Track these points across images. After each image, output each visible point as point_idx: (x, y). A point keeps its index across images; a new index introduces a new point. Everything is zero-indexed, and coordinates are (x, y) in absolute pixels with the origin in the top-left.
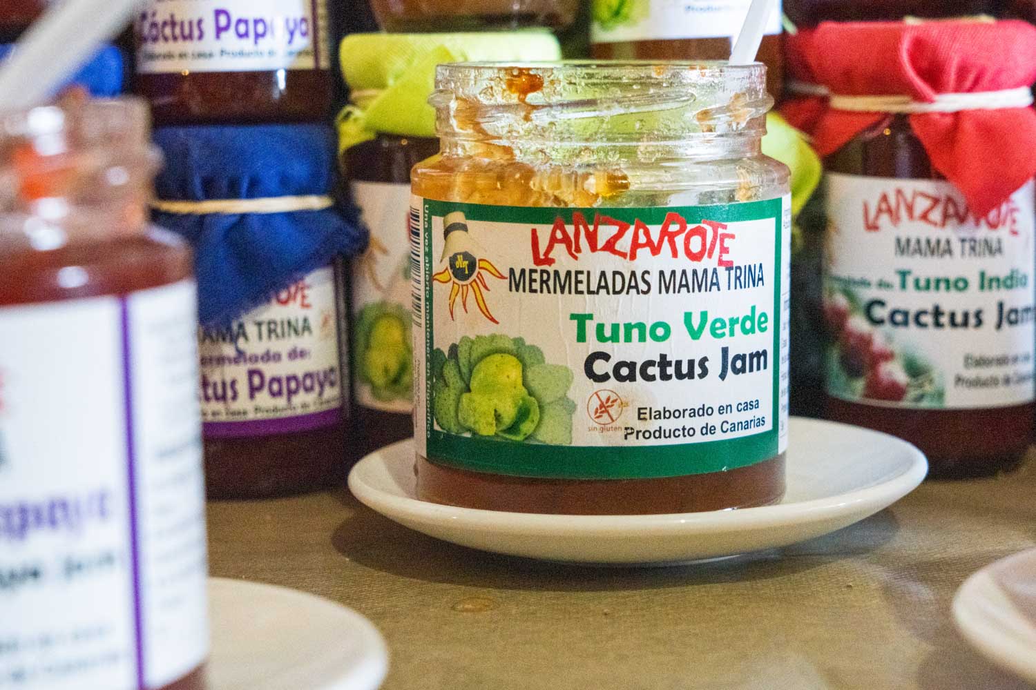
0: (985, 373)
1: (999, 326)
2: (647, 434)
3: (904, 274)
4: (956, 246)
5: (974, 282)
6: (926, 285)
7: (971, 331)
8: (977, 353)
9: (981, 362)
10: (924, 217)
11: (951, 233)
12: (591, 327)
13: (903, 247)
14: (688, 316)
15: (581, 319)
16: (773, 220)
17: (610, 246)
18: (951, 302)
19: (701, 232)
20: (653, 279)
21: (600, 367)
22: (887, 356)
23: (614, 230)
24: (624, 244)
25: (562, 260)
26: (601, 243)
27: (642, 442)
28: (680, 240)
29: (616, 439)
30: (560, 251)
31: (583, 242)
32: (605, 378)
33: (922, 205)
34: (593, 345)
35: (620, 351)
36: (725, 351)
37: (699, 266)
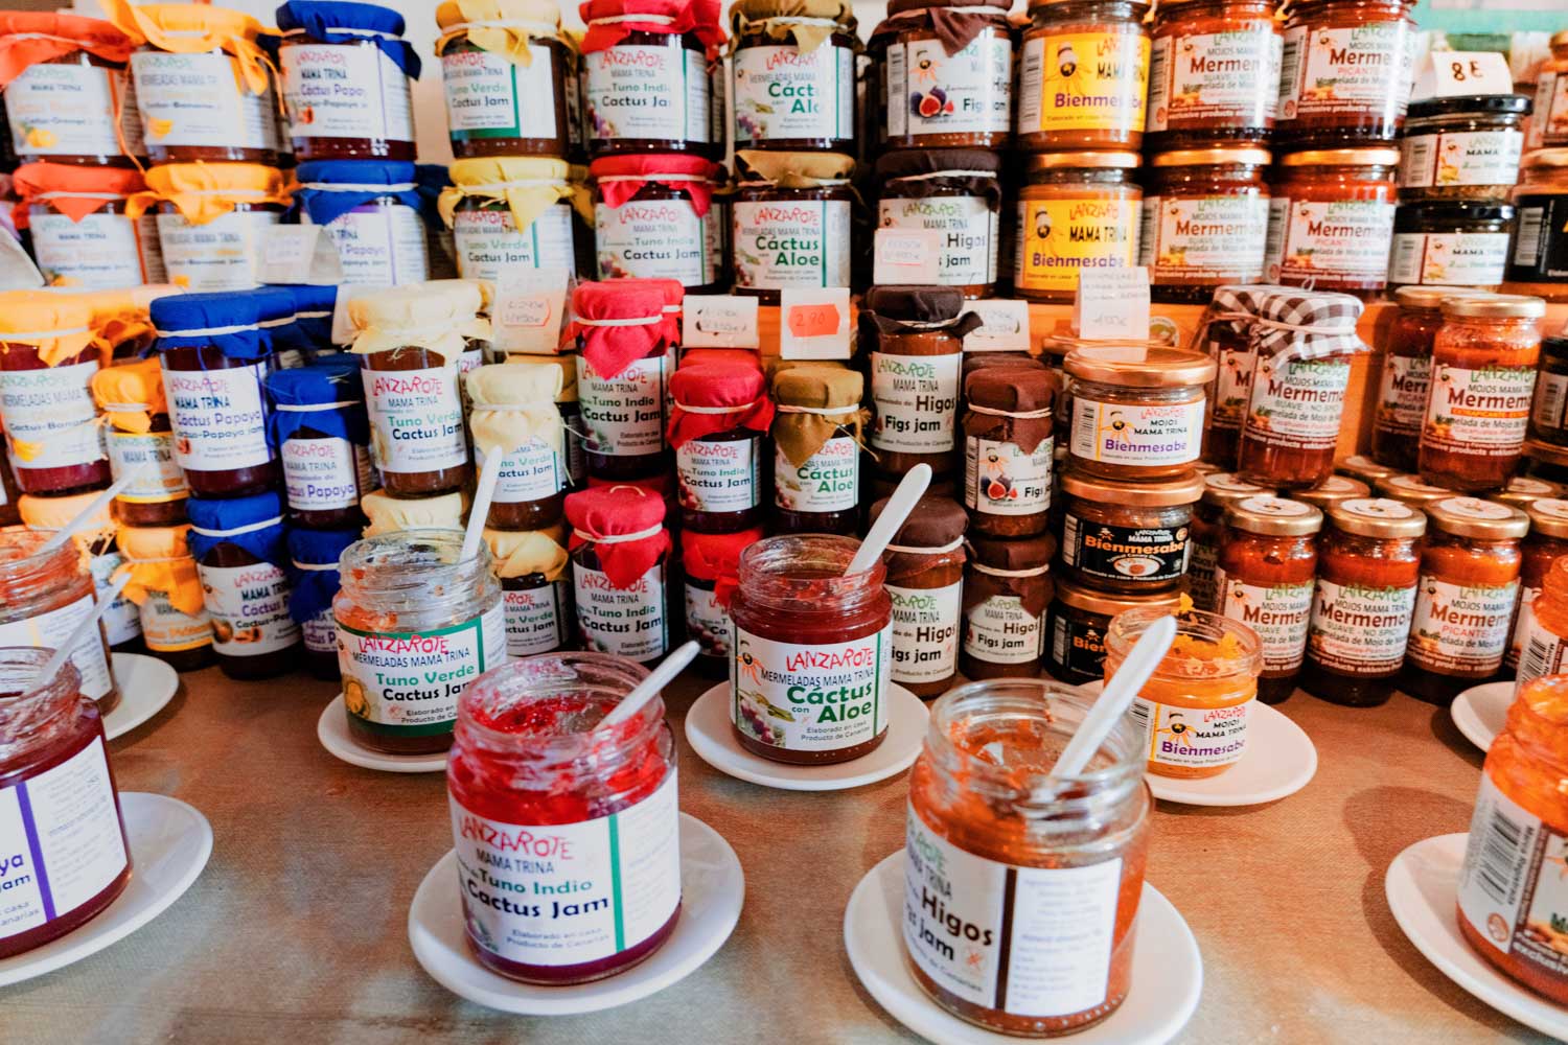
0: (631, 650)
1: (637, 630)
2: (411, 720)
3: (595, 608)
4: (615, 599)
5: (624, 613)
6: (603, 614)
7: (624, 634)
8: (627, 642)
9: (629, 646)
10: (601, 586)
11: (614, 593)
12: (384, 679)
13: (594, 597)
14: (426, 675)
15: (380, 675)
16: (475, 629)
17: (388, 648)
18: (614, 621)
19: (430, 642)
20: (409, 661)
21: (389, 694)
22: (592, 640)
23: (389, 642)
24: (394, 647)
25: (370, 652)
26: (385, 646)
27: (409, 724)
28: (419, 646)
29: (398, 722)
30: (369, 648)
31: (378, 646)
32: (391, 699)
33: (600, 582)
34: (385, 686)
35: (397, 689)
36: (448, 686)
37: (431, 655)
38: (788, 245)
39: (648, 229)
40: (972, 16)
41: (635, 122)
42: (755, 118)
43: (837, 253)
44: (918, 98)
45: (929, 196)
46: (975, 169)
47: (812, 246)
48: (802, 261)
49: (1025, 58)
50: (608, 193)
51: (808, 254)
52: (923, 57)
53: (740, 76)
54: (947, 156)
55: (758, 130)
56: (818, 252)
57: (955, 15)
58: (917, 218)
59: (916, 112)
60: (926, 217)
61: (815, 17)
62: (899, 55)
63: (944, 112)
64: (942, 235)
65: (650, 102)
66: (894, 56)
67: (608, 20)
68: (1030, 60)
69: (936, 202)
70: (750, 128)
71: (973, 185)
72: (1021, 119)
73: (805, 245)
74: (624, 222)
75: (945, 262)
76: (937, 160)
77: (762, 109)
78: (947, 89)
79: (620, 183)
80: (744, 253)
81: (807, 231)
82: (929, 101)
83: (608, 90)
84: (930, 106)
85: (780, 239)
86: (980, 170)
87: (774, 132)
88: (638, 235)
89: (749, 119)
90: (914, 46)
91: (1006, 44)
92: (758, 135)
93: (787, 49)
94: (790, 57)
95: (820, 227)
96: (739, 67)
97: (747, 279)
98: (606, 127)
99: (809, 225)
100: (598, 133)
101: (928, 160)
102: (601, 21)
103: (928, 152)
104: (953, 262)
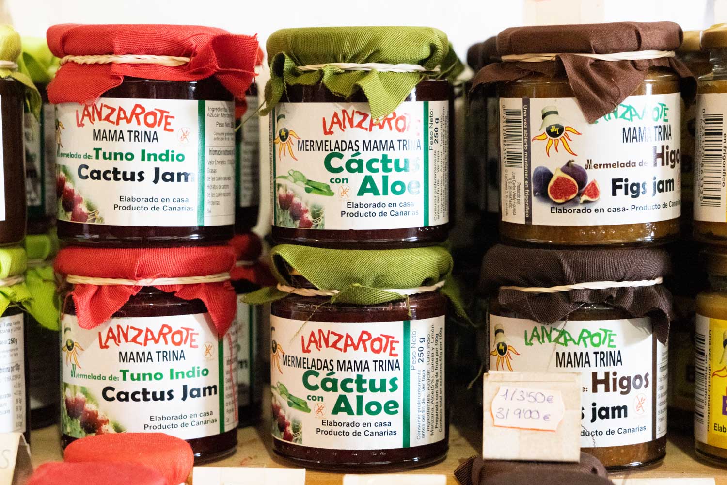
38: (352, 385)
39: (141, 357)
40: (622, 64)
41: (126, 203)
42: (305, 200)
43: (425, 394)
44: (544, 177)
45: (564, 319)
46: (630, 280)
47: (389, 386)
48: (374, 408)
49: (701, 117)
50: (83, 303)
51: (382, 398)
52: (552, 120)
53: (283, 139)
54: (591, 260)
55: (309, 217)
56: (398, 396)
57: (598, 64)
58: (546, 350)
59: (543, 195)
60: (561, 349)
61: (394, 62)
62: (517, 113)
63: (584, 198)
64: (585, 375)
65: (149, 176)
66: (509, 113)
67: (91, 60)
68: (708, 120)
69: (575, 327)
70: (297, 214)
71: (628, 303)
72: (698, 201)
73: (378, 385)
74: (104, 346)
75: (589, 415)
76: (574, 266)
77: (313, 187)
78: (588, 166)
79: (100, 287)
80: (284, 391)
81: (381, 365)
82: (560, 180)
83: (88, 157)
84: (562, 188)
85: (340, 376)
86: (640, 279)
87: (332, 222)
88: (125, 366)
89: (296, 200)
90: (538, 105)
91: (672, 100)
92: (309, 224)
93: (351, 108)
94: (357, 119)
95: (401, 358)
96: (280, 125)
97: (290, 430)
98: (82, 208)
99: (384, 356)
100: (70, 214)
101: (561, 266)
102: (79, 59)
103: (560, 254)
104: (601, 413)
